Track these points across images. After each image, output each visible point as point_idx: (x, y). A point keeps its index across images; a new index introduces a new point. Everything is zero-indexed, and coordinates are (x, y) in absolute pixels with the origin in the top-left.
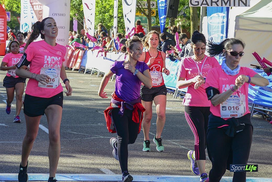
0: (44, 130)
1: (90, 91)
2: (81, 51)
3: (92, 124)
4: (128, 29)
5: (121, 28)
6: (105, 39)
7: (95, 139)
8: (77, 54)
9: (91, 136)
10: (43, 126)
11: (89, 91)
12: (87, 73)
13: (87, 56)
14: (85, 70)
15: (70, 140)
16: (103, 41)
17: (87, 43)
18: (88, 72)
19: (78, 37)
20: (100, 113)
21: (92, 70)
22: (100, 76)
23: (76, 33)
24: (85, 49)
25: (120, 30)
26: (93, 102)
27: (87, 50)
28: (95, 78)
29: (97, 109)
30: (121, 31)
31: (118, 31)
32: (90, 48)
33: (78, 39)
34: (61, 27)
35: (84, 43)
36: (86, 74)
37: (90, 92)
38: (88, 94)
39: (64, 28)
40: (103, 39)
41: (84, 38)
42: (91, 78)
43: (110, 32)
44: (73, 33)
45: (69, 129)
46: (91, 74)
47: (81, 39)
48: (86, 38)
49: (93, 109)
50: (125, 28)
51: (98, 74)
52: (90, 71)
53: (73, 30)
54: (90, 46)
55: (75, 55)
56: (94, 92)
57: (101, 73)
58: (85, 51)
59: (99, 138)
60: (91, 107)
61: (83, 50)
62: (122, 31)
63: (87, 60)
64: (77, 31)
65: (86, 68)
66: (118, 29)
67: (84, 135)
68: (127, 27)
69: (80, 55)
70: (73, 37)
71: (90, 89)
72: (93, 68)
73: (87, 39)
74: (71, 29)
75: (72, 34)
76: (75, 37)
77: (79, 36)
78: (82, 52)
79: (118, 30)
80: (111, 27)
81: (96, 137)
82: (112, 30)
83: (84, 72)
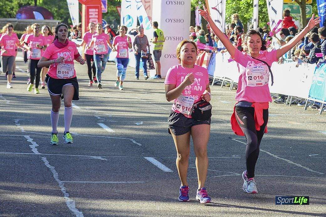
0: (156, 165)
1: (220, 109)
2: (207, 54)
3: (224, 156)
4: (274, 22)
5: (263, 20)
6: (241, 36)
7: (228, 177)
8: (201, 57)
9: (222, 174)
10: (155, 159)
11: (218, 109)
12: (215, 84)
13: (215, 61)
14: (212, 80)
15: (193, 179)
16: (238, 39)
17: (215, 43)
18: (217, 82)
19: (202, 34)
20: (235, 141)
21: (222, 80)
22: (234, 88)
23: (199, 28)
24: (212, 51)
25: (261, 24)
26: (225, 125)
27: (216, 52)
28: (227, 92)
29: (231, 135)
30: (263, 25)
31: (259, 26)
32: (219, 50)
33: (201, 36)
34: (178, 20)
35: (211, 43)
36: (214, 86)
37: (220, 111)
38: (217, 114)
39: (182, 21)
40: (238, 37)
41: (211, 36)
42: (221, 91)
43: (248, 26)
44: (196, 28)
45: (191, 164)
46: (220, 85)
47: (206, 37)
48: (214, 35)
49: (224, 135)
50: (268, 20)
51: (231, 85)
52: (219, 82)
53: (195, 24)
54: (219, 47)
55: (199, 60)
56: (226, 111)
57: (235, 85)
58: (213, 53)
59: (234, 176)
60: (222, 133)
61: (210, 52)
62: (265, 25)
63: (215, 66)
64: (201, 26)
65: (214, 78)
66: (258, 22)
67: (213, 172)
68: (272, 20)
69: (205, 59)
70: (195, 34)
71: (220, 107)
72: (224, 78)
73: (216, 36)
74: (193, 23)
75: (194, 30)
76: (198, 34)
77: (203, 32)
78: (209, 55)
79: (258, 24)
80: (249, 20)
81: (230, 174)
82: (251, 23)
83: (212, 83)
